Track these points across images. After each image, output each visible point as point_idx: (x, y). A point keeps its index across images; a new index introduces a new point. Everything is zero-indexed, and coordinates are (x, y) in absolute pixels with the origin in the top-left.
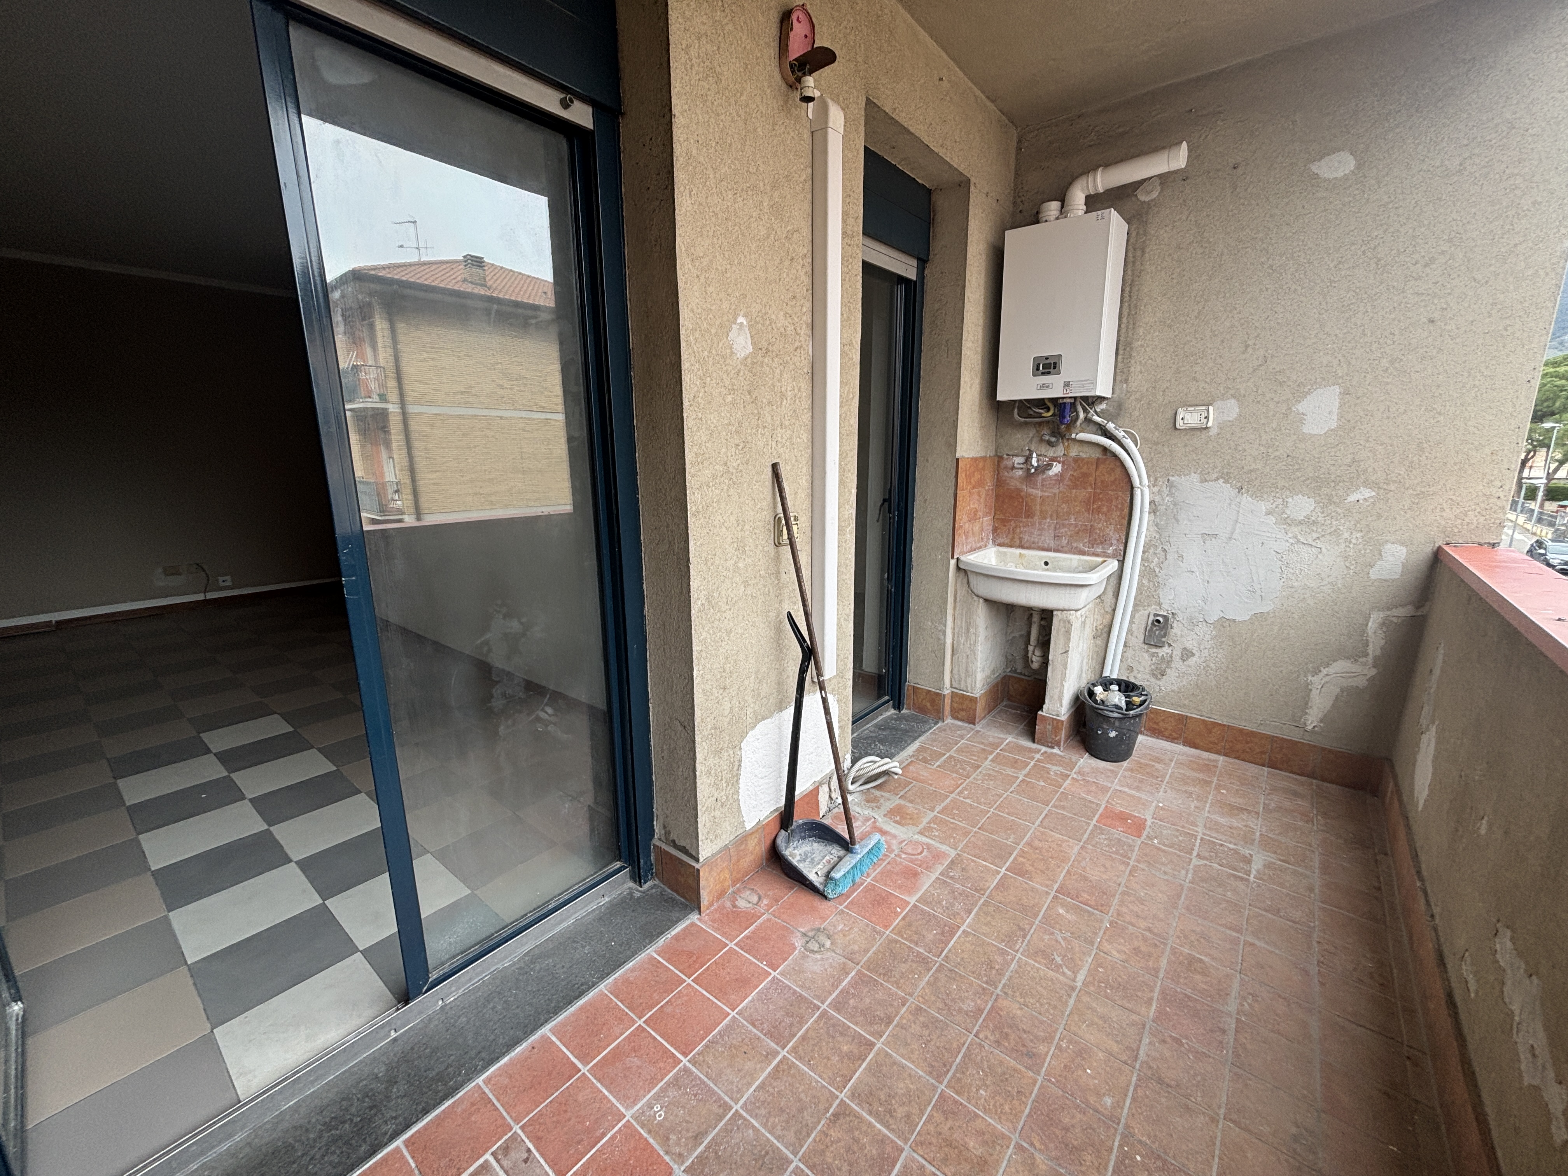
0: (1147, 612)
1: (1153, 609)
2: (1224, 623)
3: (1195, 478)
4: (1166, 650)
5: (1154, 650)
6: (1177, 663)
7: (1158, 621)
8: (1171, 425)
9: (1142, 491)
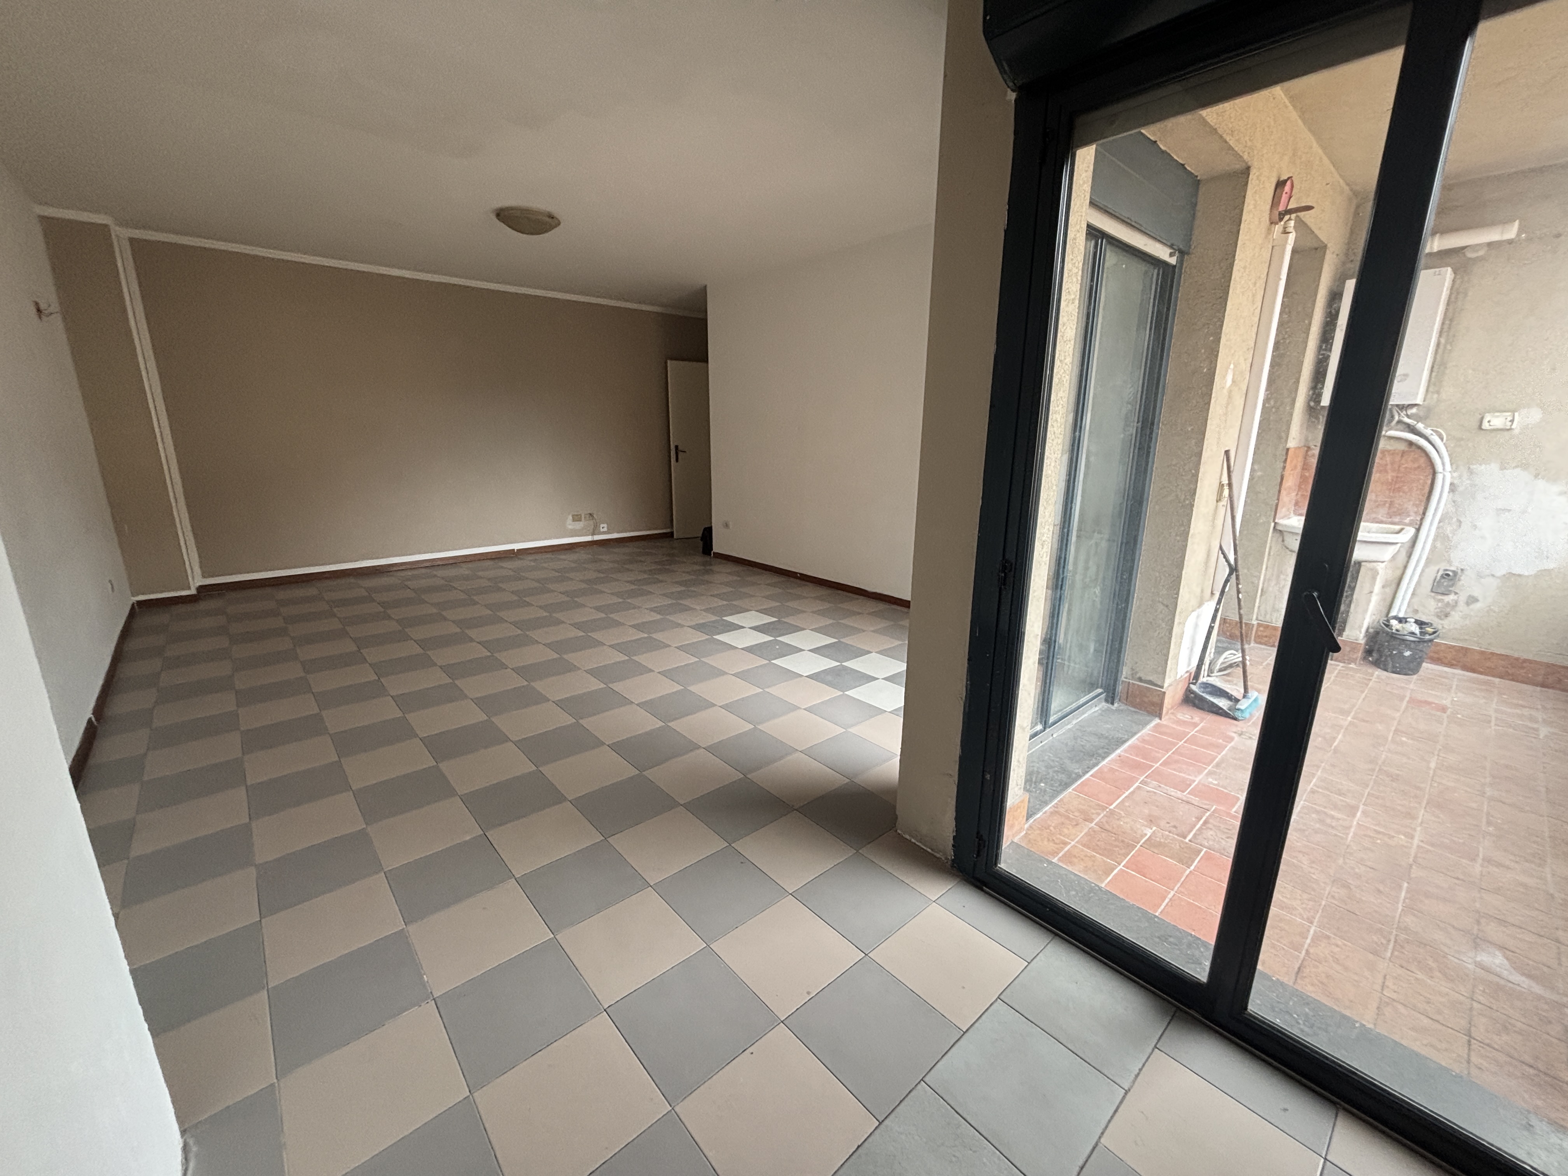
0: (1436, 568)
1: (1443, 566)
2: (1510, 576)
3: (1494, 467)
4: (1451, 598)
5: (1440, 597)
6: (1462, 606)
7: (1448, 575)
8: (1477, 426)
9: (1444, 476)
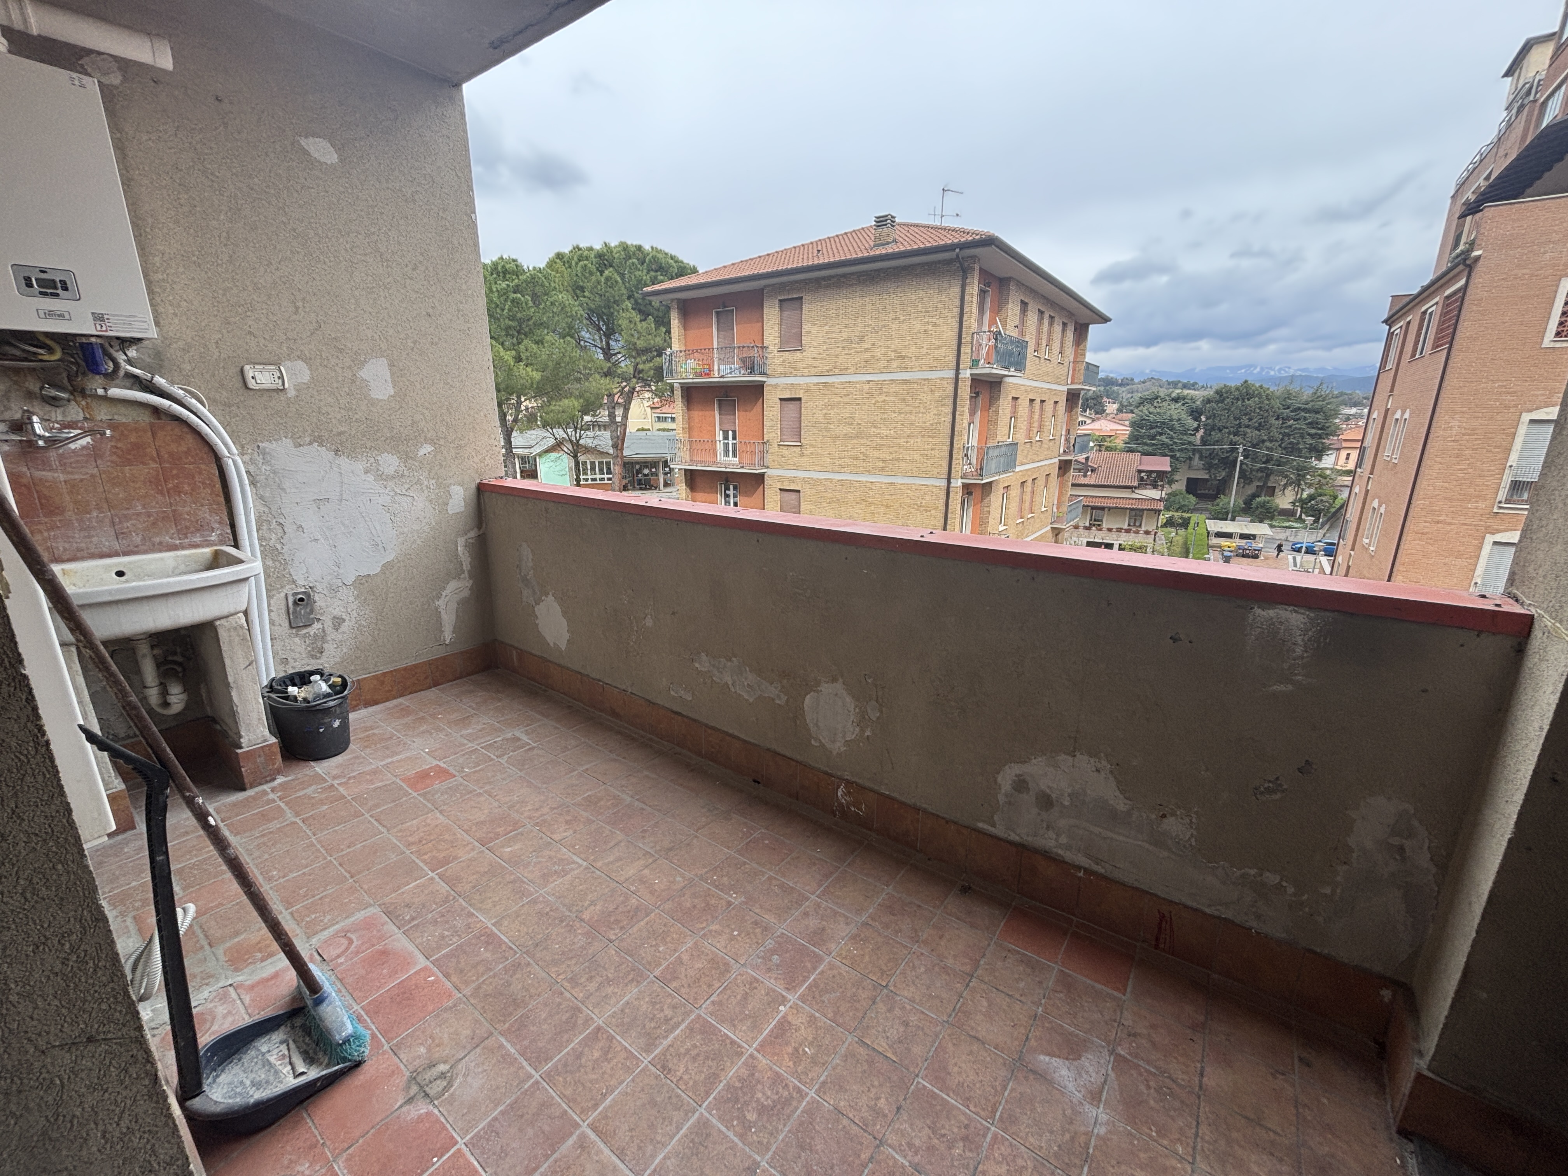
0: (283, 595)
1: (289, 589)
2: (361, 581)
3: (288, 442)
4: (317, 626)
5: (304, 631)
6: (331, 634)
7: (301, 600)
8: (240, 384)
9: (234, 462)
